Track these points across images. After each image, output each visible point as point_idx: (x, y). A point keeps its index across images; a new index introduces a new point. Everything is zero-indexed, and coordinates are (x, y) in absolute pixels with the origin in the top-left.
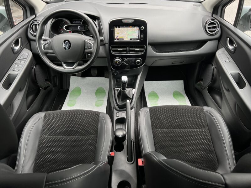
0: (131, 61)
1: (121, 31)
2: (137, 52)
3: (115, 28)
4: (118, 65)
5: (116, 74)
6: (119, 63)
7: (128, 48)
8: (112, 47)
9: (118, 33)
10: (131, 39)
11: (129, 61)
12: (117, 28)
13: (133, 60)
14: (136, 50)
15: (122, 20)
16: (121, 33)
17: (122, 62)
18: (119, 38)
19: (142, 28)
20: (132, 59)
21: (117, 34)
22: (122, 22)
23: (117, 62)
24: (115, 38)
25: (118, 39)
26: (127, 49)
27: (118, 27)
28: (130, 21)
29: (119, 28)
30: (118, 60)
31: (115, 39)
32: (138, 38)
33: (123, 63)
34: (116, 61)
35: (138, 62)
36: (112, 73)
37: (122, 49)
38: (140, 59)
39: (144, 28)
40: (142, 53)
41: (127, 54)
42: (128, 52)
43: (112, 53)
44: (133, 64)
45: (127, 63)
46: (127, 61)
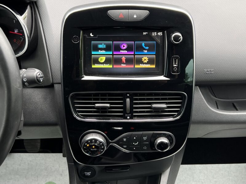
0: (140, 139)
2: (159, 113)
3: (85, 36)
4: (93, 153)
5: (89, 174)
6: (99, 146)
7: (128, 100)
8: (73, 98)
10: (137, 73)
11: (130, 140)
13: (145, 138)
14: (154, 106)
15: (110, 12)
17: (108, 143)
19: (176, 38)
20: (142, 136)
22: (109, 18)
23: (91, 146)
26: (124, 103)
31: (87, 73)
33: (112, 146)
34: (87, 142)
35: (162, 143)
36: (77, 170)
37: (108, 105)
38: (170, 135)
39: (182, 38)
40: (174, 117)
41: (126, 118)
42: (128, 111)
43: (75, 116)
44: (145, 148)
45: (125, 147)
46: (125, 140)
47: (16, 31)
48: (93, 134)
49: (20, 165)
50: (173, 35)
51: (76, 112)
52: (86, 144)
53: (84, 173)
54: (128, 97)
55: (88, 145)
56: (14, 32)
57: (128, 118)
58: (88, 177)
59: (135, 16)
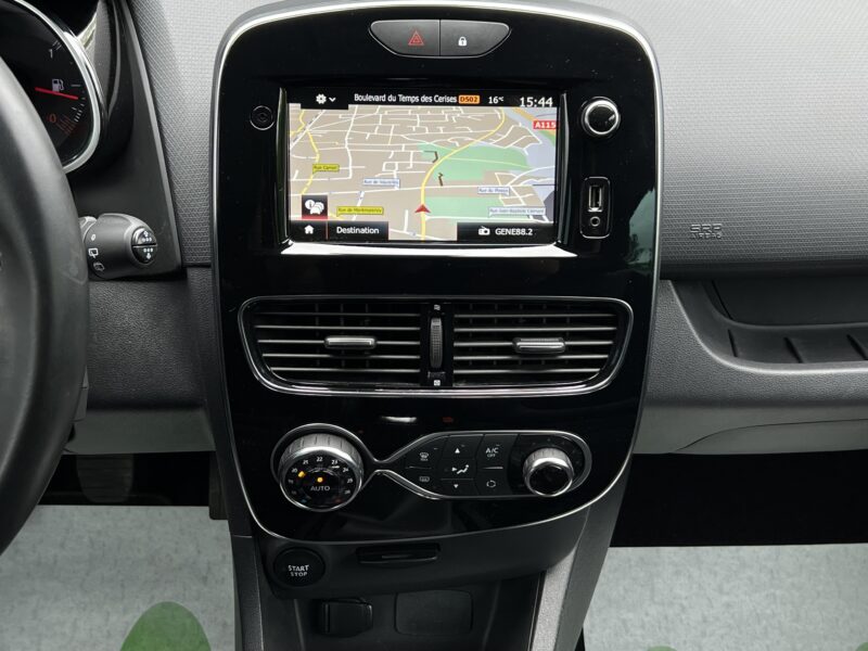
0: (474, 453)
1: (356, 138)
2: (538, 367)
3: (294, 107)
4: (316, 499)
5: (301, 571)
6: (339, 477)
7: (436, 324)
8: (253, 315)
9: (334, 169)
10: (468, 235)
11: (442, 455)
12: (309, 104)
13: (491, 452)
14: (523, 344)
15: (378, 26)
16: (358, 158)
17: (368, 466)
18: (332, 216)
19: (601, 117)
20: (483, 443)
21: (317, 169)
22: (375, 48)
23: (311, 478)
24: (295, 215)
25: (325, 233)
26: (425, 335)
27: (321, 99)
28: (464, 38)
29: (342, 104)
30: (328, 458)
31: (298, 233)
32: (547, 221)
33: (382, 479)
34: (299, 463)
35: (547, 469)
36: (263, 558)
37: (370, 341)
38: (574, 443)
39: (617, 115)
40: (589, 384)
41: (429, 386)
42: (437, 361)
43: (259, 375)
44: (492, 484)
45: (424, 479)
46: (424, 456)
47: (56, 87)
48: (320, 437)
49: (62, 546)
50: (590, 108)
51: (263, 363)
52: (295, 470)
53: (284, 569)
54: (436, 315)
55: (301, 474)
56: (51, 89)
57: (437, 383)
58: (298, 581)
59: (463, 43)
